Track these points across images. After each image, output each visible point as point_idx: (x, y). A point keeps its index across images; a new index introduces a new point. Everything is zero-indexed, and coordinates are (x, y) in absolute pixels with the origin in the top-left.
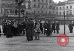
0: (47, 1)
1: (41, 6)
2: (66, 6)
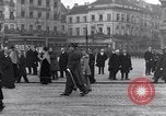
0: (48, 3)
1: (36, 13)
2: (89, 15)
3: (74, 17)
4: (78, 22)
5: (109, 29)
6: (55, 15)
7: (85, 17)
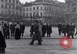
3: (26, 8)
4: (27, 10)
5: (41, 14)
6: (17, 7)
7: (30, 8)
